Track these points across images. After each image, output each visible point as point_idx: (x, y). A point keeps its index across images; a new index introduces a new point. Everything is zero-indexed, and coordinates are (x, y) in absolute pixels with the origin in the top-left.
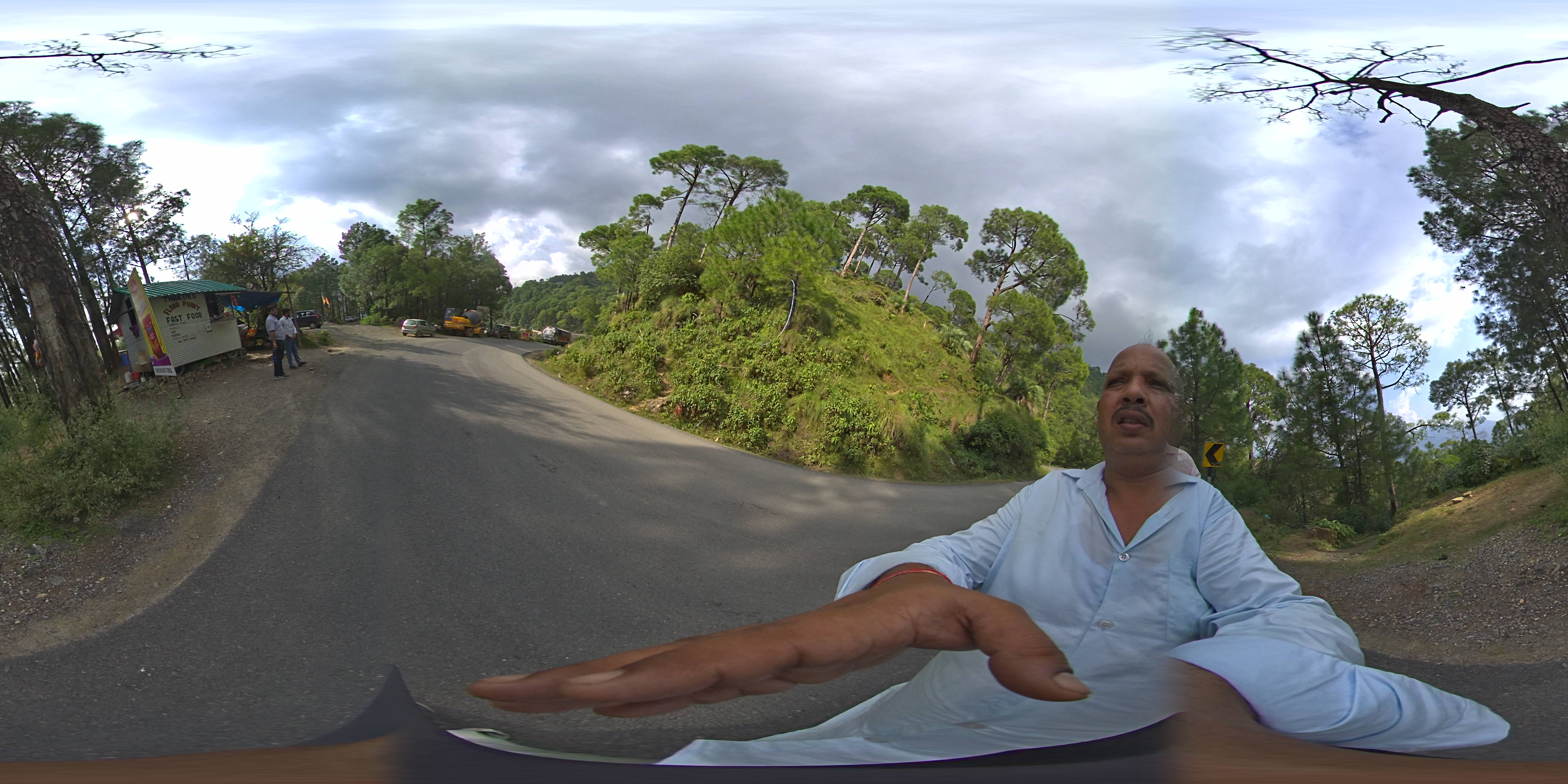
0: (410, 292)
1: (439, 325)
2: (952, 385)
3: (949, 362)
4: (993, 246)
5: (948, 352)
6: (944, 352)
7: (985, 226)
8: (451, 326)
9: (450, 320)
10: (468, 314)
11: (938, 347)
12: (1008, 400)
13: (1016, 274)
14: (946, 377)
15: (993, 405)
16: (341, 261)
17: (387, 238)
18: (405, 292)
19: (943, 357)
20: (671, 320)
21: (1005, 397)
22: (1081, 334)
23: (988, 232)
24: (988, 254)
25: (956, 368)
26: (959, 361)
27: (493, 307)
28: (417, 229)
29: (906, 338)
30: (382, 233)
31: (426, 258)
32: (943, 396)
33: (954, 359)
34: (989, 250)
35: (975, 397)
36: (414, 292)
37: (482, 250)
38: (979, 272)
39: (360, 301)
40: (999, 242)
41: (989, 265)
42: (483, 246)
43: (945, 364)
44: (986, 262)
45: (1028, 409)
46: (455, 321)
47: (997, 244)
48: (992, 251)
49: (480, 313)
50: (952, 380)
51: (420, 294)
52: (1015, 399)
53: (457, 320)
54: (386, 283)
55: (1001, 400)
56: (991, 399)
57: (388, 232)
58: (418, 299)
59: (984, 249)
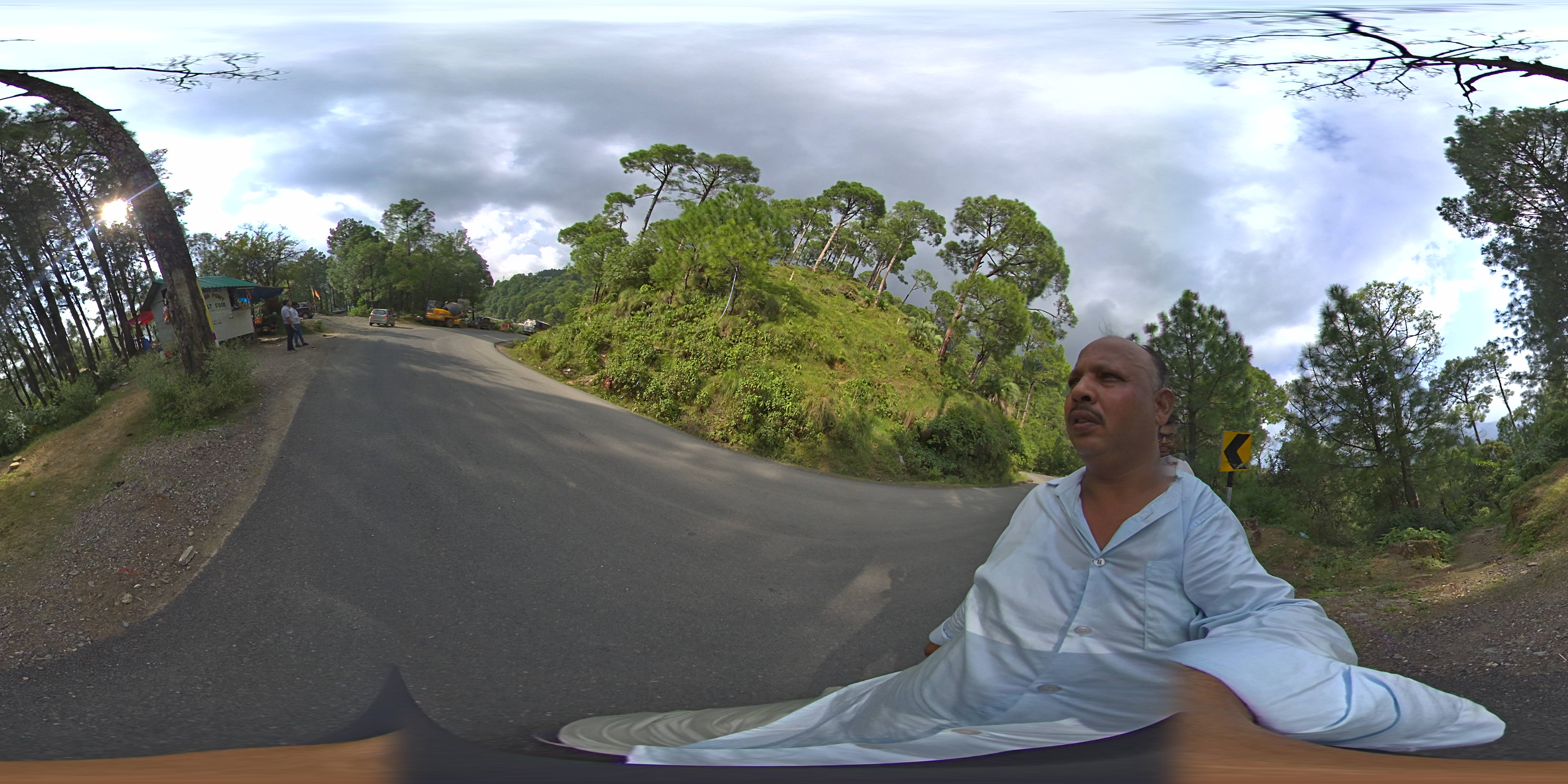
0: (394, 286)
1: (421, 316)
2: (915, 378)
3: (914, 355)
4: (966, 237)
5: (916, 345)
6: (912, 345)
7: (957, 215)
8: (432, 317)
9: (432, 311)
10: (448, 306)
11: (905, 340)
12: (977, 396)
13: (990, 264)
14: (909, 370)
15: (958, 400)
16: (328, 255)
17: (373, 234)
18: (389, 285)
19: (908, 349)
20: (626, 309)
21: (975, 394)
22: (1062, 331)
23: (961, 222)
24: (962, 246)
25: (921, 361)
26: (927, 356)
27: (474, 300)
28: (401, 226)
29: (871, 330)
30: (369, 229)
31: (410, 254)
32: (902, 388)
33: (921, 352)
34: (962, 241)
35: (938, 391)
36: (398, 286)
37: (465, 245)
38: (952, 265)
39: (348, 294)
40: (974, 233)
41: (963, 256)
42: (466, 242)
43: (909, 356)
44: (960, 254)
45: (1000, 408)
46: (436, 312)
47: (970, 234)
48: (966, 242)
49: (460, 306)
50: (915, 373)
51: (404, 288)
52: (986, 396)
53: (438, 311)
54: (371, 278)
55: (969, 397)
56: (957, 394)
57: (374, 229)
58: (402, 292)
59: (958, 240)
